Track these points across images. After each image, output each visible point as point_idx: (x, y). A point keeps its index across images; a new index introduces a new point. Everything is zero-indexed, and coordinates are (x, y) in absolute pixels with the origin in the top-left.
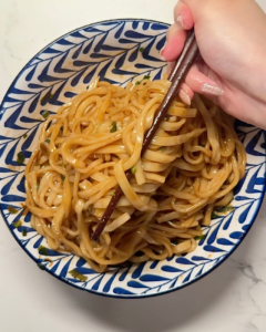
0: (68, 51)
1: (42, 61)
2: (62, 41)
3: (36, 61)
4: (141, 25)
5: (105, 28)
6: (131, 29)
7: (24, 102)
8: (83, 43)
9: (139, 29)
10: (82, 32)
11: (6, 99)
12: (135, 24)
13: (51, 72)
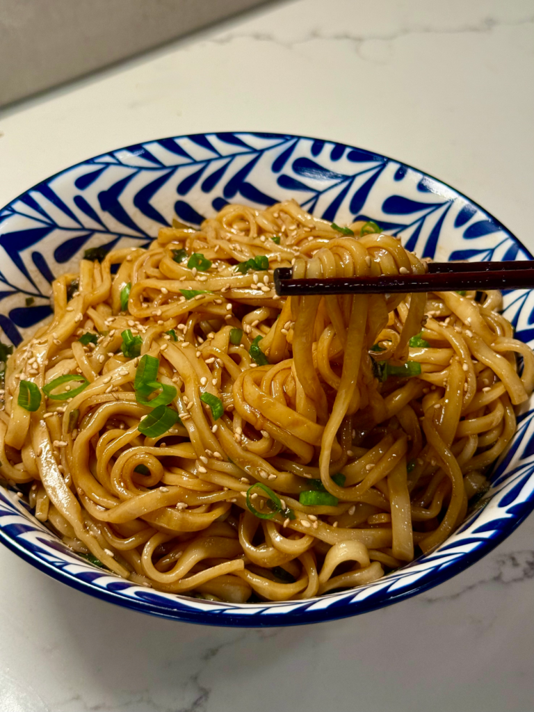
0: (174, 168)
1: (120, 164)
2: (169, 144)
3: (108, 159)
4: (328, 148)
5: (259, 143)
6: (309, 155)
7: (53, 226)
8: (208, 162)
9: (324, 159)
10: (213, 140)
11: (25, 198)
12: (318, 146)
13: (126, 199)
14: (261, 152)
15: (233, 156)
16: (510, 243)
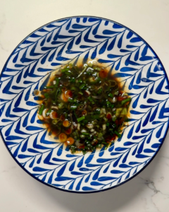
0: (37, 42)
1: (22, 49)
3: (18, 49)
4: (81, 19)
6: (76, 23)
7: (13, 77)
8: (46, 35)
9: (81, 23)
10: (45, 28)
11: (2, 75)
12: (78, 20)
13: (28, 56)
14: (61, 26)
15: (53, 30)
16: (145, 45)
